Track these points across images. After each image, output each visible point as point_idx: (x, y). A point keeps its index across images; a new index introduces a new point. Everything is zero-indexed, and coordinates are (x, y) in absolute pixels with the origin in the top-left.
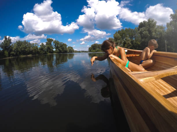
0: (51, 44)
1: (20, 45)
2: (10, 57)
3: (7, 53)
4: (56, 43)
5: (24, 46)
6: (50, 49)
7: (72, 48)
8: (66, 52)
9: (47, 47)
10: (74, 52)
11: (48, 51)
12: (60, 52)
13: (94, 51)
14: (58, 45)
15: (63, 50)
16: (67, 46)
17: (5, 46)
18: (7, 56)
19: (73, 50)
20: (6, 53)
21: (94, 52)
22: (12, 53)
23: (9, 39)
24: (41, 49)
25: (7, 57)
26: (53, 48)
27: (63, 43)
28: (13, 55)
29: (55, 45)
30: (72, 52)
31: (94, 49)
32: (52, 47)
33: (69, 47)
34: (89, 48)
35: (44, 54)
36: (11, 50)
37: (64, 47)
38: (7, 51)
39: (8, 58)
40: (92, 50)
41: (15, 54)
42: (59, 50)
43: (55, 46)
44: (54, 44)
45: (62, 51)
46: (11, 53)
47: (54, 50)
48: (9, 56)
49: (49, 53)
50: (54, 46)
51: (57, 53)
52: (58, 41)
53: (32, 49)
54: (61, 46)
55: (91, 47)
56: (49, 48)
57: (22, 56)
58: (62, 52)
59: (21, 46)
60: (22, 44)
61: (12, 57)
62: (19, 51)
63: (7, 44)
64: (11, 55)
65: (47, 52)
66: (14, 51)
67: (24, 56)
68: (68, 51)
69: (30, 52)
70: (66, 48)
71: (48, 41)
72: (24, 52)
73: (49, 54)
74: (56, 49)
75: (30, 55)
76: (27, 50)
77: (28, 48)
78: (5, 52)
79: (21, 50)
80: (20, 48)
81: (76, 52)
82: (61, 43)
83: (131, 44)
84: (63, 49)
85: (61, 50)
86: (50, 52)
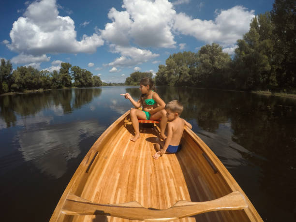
0: (67, 72)
1: (24, 74)
2: (12, 93)
3: (7, 86)
4: (77, 70)
5: (30, 76)
6: (66, 80)
7: (98, 78)
8: (90, 85)
9: (62, 76)
10: (101, 85)
12: (82, 85)
13: (135, 83)
14: (79, 73)
15: (86, 82)
16: (92, 74)
17: (4, 74)
18: (6, 90)
19: (101, 82)
20: (5, 85)
21: (135, 85)
22: (15, 85)
23: (8, 64)
24: (54, 80)
25: (6, 92)
26: (71, 79)
27: (86, 71)
28: (15, 89)
29: (75, 73)
30: (99, 86)
31: (135, 80)
32: (69, 76)
33: (94, 77)
34: (127, 79)
35: (58, 88)
36: (13, 82)
37: (88, 77)
38: (7, 83)
39: (7, 94)
40: (132, 82)
41: (18, 88)
42: (80, 81)
43: (74, 75)
44: (73, 72)
45: (85, 84)
46: (12, 86)
47: (73, 81)
48: (9, 91)
49: (66, 86)
51: (76, 86)
52: (78, 67)
53: (41, 80)
54: (83, 76)
55: (130, 76)
56: (65, 79)
57: (27, 92)
58: (84, 86)
60: (26, 72)
62: (23, 83)
64: (12, 90)
65: (61, 85)
66: (17, 83)
68: (94, 84)
69: (39, 86)
70: (90, 79)
72: (30, 86)
73: (65, 88)
74: (76, 79)
75: (41, 90)
76: (33, 81)
77: (36, 79)
78: (3, 84)
79: (25, 82)
80: (25, 77)
81: (106, 85)
82: (83, 70)
83: (188, 75)
84: (86, 80)
85: (84, 81)
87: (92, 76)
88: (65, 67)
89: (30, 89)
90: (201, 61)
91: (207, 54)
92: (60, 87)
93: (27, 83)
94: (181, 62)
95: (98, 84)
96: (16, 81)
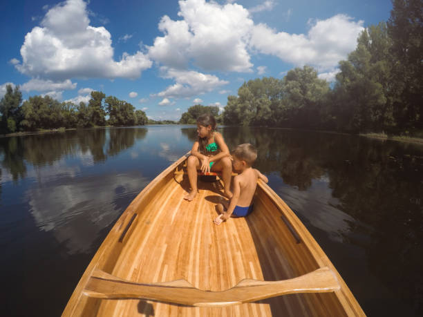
0: (100, 104)
1: (39, 107)
2: (20, 134)
3: (13, 123)
4: (112, 102)
5: (47, 110)
6: (98, 116)
7: (143, 113)
8: (131, 123)
9: (92, 111)
10: (147, 123)
11: (93, 121)
12: (120, 123)
13: (194, 121)
14: (116, 107)
15: (126, 118)
16: (134, 108)
17: (10, 106)
18: (13, 129)
19: (147, 118)
20: (11, 122)
21: (194, 124)
22: (25, 122)
23: (16, 92)
24: (81, 116)
25: (12, 132)
26: (105, 114)
27: (127, 104)
28: (25, 128)
29: (110, 106)
30: (143, 124)
31: (195, 117)
32: (102, 110)
33: (137, 112)
34: (184, 115)
35: (85, 127)
36: (23, 118)
37: (129, 113)
38: (14, 119)
39: (14, 134)
40: (190, 119)
41: (29, 125)
42: (118, 118)
43: (109, 108)
44: (107, 104)
45: (124, 122)
46: (21, 123)
47: (107, 118)
48: (17, 130)
49: (97, 124)
50: (107, 109)
51: (112, 125)
52: (115, 98)
53: (62, 115)
54: (122, 110)
55: (187, 111)
56: (96, 114)
57: (42, 131)
58: (123, 124)
59: (42, 109)
60: (42, 104)
61: (22, 131)
62: (36, 119)
63: (13, 103)
64: (21, 129)
65: (91, 123)
66: (28, 119)
67: (47, 131)
68: (136, 122)
69: (59, 123)
70: (132, 114)
71: (95, 98)
72: (47, 123)
73: (96, 127)
74: (111, 115)
75: (62, 130)
76: (51, 117)
77: (56, 114)
78: (9, 121)
79: (40, 118)
80: (39, 112)
81: (153, 123)
82: (122, 102)
83: (269, 110)
84: (126, 116)
85: (122, 118)
86: (99, 123)
87: (135, 111)
88: (97, 97)
89: (46, 128)
90: (288, 90)
91: (297, 80)
92: (89, 126)
93: (42, 119)
94: (259, 91)
95: (143, 121)
96: (27, 116)
